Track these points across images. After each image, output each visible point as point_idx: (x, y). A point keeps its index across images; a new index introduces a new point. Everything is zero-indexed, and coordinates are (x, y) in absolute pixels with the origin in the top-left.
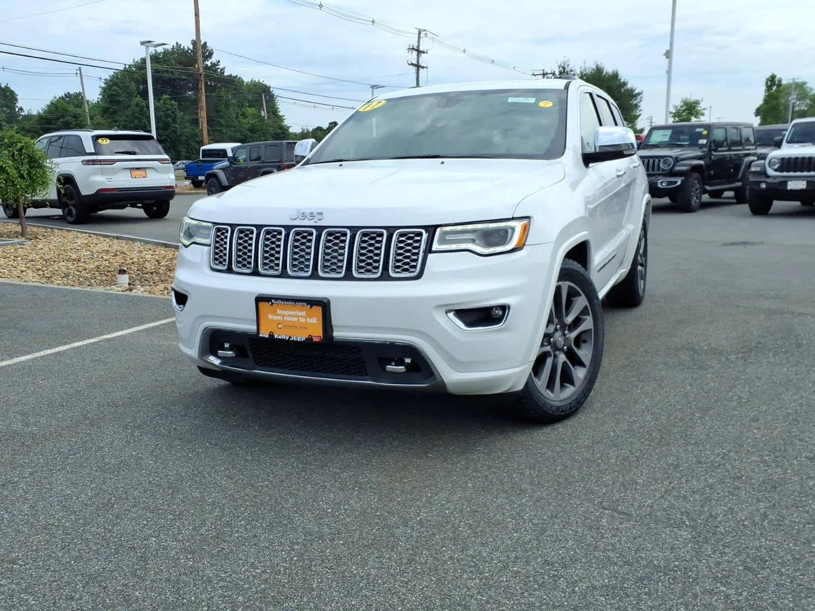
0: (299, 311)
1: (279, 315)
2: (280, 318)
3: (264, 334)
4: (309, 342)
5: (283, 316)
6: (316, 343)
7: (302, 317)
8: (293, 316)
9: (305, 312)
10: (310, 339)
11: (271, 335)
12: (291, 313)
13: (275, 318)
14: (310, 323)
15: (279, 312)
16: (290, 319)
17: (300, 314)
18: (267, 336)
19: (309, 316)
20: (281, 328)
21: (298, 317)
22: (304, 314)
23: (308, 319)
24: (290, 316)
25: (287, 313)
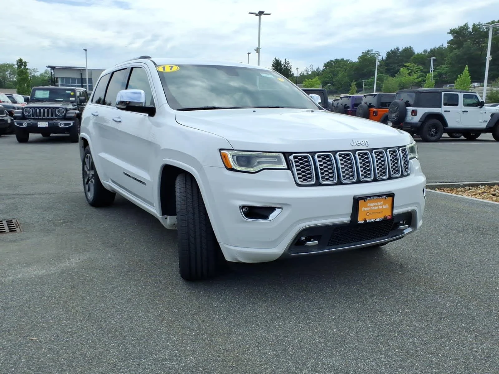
0: (379, 202)
1: (368, 207)
2: (368, 209)
3: (361, 221)
4: (386, 220)
5: (370, 207)
6: (389, 219)
7: (381, 205)
8: (376, 206)
9: (382, 202)
10: (386, 217)
11: (365, 221)
12: (375, 204)
13: (366, 209)
14: (384, 208)
15: (369, 205)
16: (373, 208)
17: (380, 203)
18: (363, 222)
19: (384, 204)
20: (368, 215)
21: (378, 206)
22: (382, 203)
23: (383, 206)
24: (374, 206)
25: (372, 205)
